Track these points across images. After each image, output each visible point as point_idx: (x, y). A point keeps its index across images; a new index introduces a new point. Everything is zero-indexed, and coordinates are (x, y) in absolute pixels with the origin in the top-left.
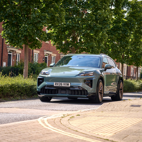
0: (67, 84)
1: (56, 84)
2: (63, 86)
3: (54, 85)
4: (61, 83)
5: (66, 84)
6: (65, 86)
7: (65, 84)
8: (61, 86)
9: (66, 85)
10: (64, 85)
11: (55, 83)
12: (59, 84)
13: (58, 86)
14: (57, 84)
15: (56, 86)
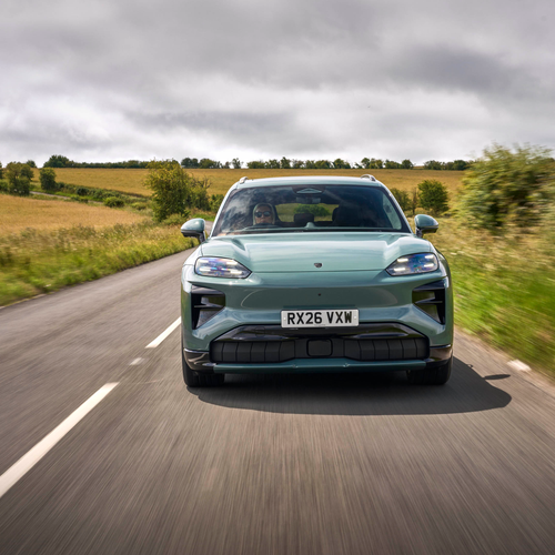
0: (343, 317)
1: (290, 319)
2: (325, 323)
3: (285, 324)
4: (314, 312)
5: (339, 316)
6: (334, 324)
7: (335, 318)
8: (314, 325)
9: (339, 319)
10: (330, 320)
11: (284, 314)
12: (305, 318)
13: (301, 325)
14: (297, 319)
15: (291, 326)
